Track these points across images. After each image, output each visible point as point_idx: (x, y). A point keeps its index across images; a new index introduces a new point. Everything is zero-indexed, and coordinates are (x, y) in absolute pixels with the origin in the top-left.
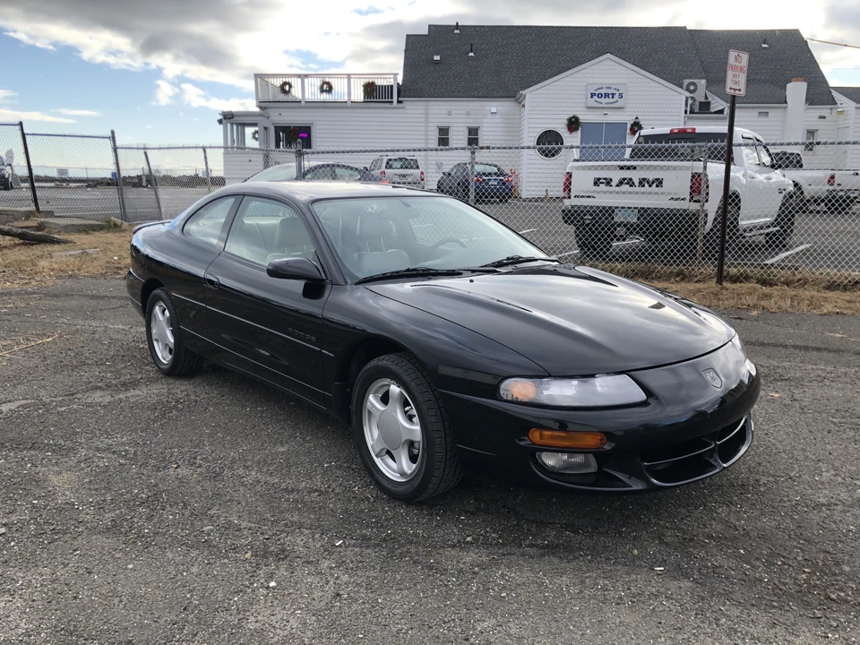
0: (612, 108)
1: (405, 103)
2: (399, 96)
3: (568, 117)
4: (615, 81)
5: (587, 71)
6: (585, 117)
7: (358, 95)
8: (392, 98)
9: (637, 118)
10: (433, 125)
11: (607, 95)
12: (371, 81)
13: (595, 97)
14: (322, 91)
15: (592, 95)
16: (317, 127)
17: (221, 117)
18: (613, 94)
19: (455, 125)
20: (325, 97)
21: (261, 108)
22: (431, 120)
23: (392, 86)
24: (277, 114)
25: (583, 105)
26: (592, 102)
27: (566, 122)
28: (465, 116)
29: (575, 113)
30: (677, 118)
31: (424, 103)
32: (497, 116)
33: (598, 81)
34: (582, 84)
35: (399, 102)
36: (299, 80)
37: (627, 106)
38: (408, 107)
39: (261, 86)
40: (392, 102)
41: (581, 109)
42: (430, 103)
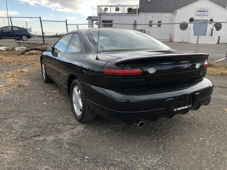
0: (204, 15)
1: (140, 14)
2: (138, 12)
3: (190, 18)
4: (206, 7)
5: (197, 4)
6: (195, 18)
7: (126, 11)
8: (136, 12)
9: (212, 18)
10: (148, 20)
11: (203, 11)
12: (130, 7)
13: (199, 12)
14: (116, 10)
15: (198, 11)
16: (114, 21)
17: (88, 18)
18: (205, 11)
19: (154, 20)
20: (117, 12)
21: (98, 15)
22: (147, 19)
23: (136, 9)
24: (103, 17)
25: (195, 14)
26: (198, 13)
27: (189, 20)
28: (157, 18)
29: (192, 17)
30: (225, 18)
31: (145, 14)
32: (167, 18)
33: (200, 7)
34: (195, 8)
35: (138, 14)
36: (110, 7)
37: (209, 14)
38: (141, 15)
39: (99, 9)
40: (136, 14)
41: (194, 16)
42: (147, 14)
